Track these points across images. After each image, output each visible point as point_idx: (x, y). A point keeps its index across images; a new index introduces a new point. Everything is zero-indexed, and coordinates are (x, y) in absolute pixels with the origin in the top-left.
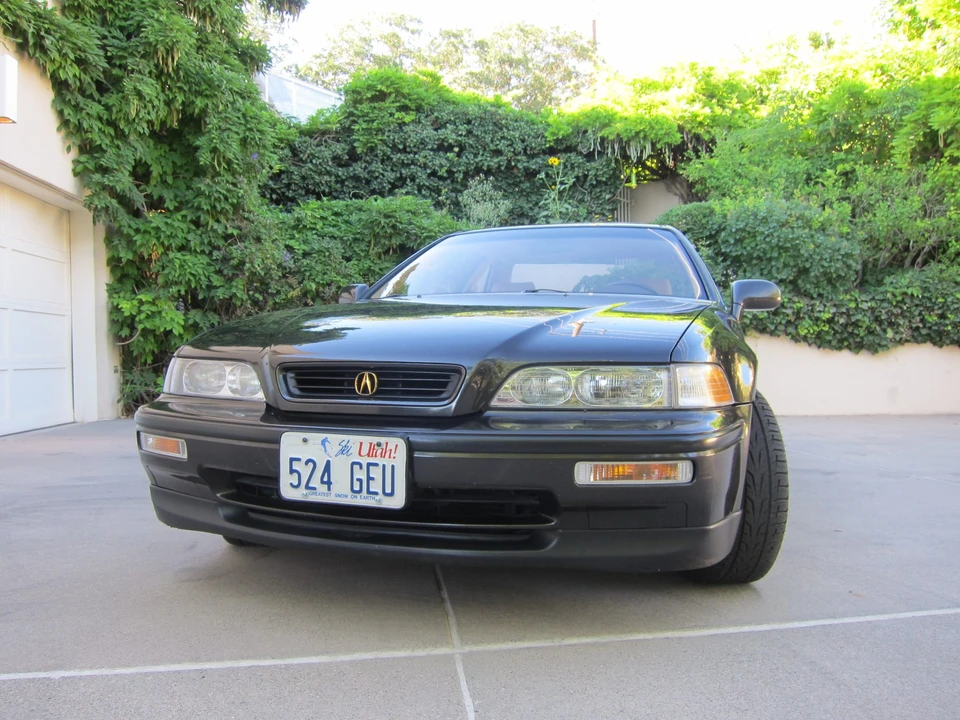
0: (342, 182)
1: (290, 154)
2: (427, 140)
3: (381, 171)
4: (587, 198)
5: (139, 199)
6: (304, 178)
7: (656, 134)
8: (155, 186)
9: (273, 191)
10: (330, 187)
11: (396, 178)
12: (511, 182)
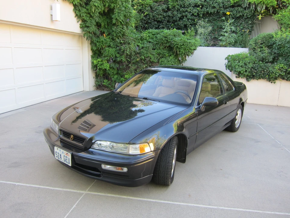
0: (165, 17)
1: (150, 9)
2: (191, 4)
3: (176, 14)
4: (243, 23)
5: (98, 33)
6: (153, 16)
7: (267, 2)
8: (103, 28)
9: (145, 20)
10: (161, 19)
11: (181, 16)
12: (218, 17)
